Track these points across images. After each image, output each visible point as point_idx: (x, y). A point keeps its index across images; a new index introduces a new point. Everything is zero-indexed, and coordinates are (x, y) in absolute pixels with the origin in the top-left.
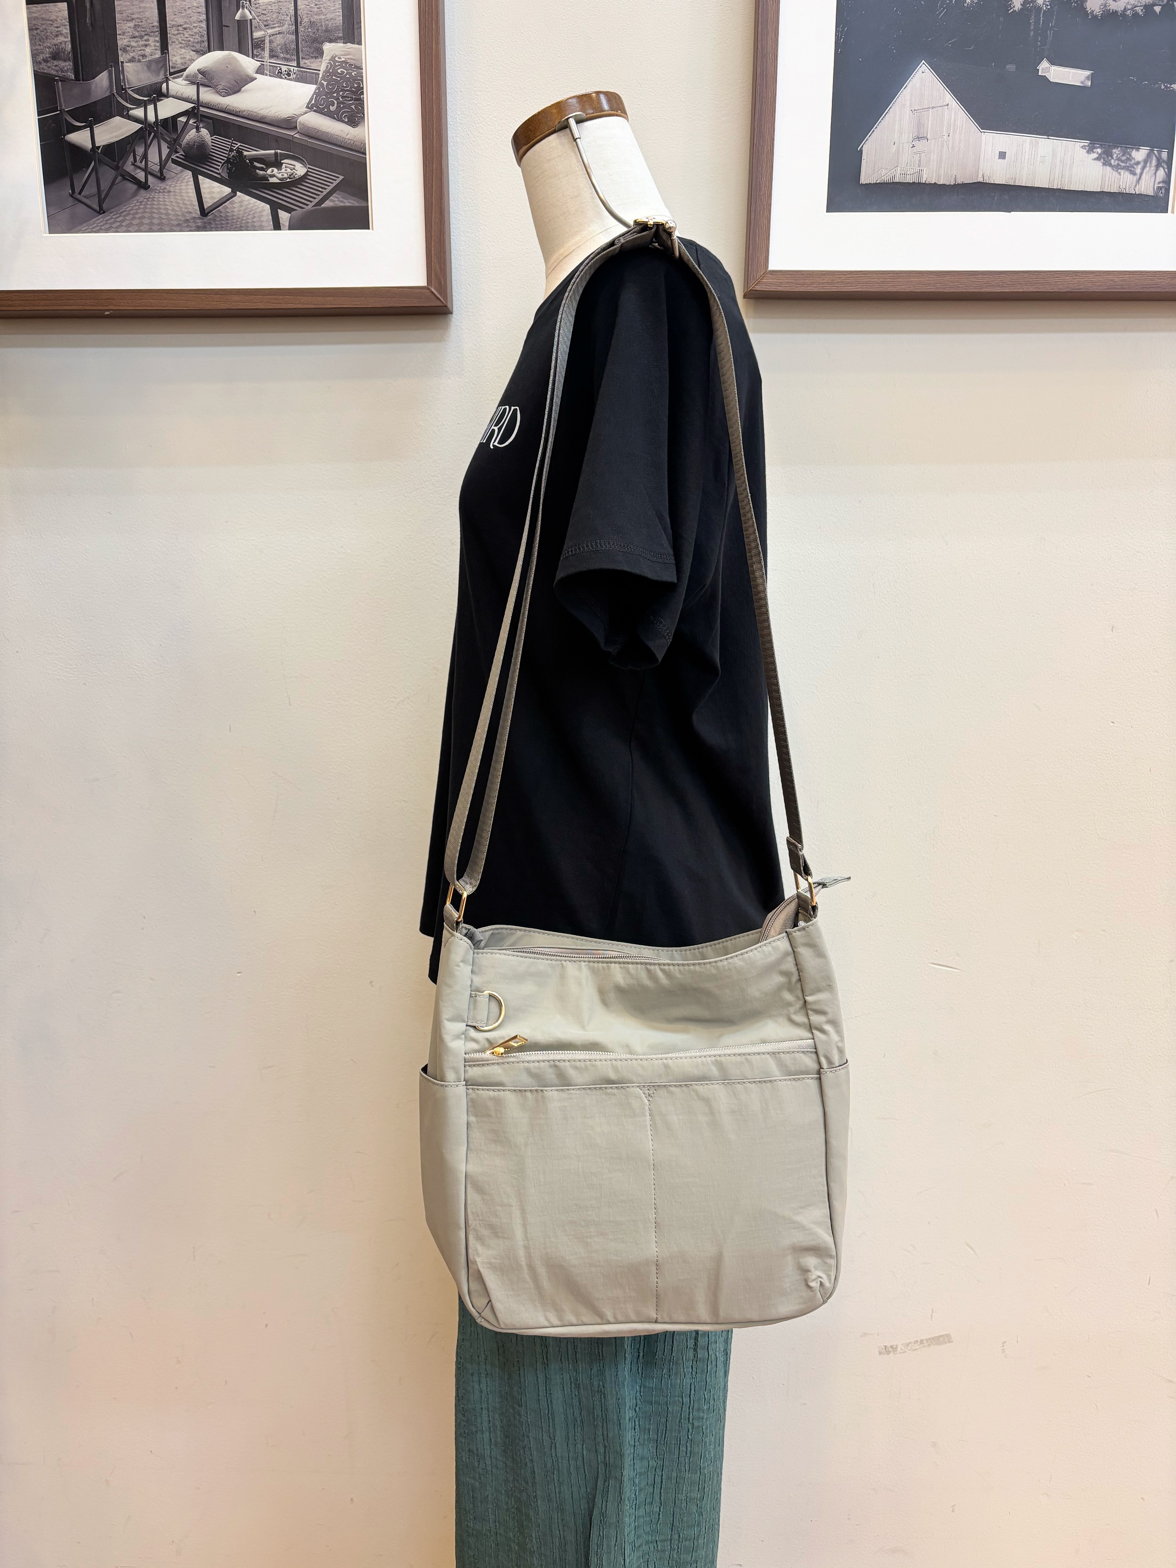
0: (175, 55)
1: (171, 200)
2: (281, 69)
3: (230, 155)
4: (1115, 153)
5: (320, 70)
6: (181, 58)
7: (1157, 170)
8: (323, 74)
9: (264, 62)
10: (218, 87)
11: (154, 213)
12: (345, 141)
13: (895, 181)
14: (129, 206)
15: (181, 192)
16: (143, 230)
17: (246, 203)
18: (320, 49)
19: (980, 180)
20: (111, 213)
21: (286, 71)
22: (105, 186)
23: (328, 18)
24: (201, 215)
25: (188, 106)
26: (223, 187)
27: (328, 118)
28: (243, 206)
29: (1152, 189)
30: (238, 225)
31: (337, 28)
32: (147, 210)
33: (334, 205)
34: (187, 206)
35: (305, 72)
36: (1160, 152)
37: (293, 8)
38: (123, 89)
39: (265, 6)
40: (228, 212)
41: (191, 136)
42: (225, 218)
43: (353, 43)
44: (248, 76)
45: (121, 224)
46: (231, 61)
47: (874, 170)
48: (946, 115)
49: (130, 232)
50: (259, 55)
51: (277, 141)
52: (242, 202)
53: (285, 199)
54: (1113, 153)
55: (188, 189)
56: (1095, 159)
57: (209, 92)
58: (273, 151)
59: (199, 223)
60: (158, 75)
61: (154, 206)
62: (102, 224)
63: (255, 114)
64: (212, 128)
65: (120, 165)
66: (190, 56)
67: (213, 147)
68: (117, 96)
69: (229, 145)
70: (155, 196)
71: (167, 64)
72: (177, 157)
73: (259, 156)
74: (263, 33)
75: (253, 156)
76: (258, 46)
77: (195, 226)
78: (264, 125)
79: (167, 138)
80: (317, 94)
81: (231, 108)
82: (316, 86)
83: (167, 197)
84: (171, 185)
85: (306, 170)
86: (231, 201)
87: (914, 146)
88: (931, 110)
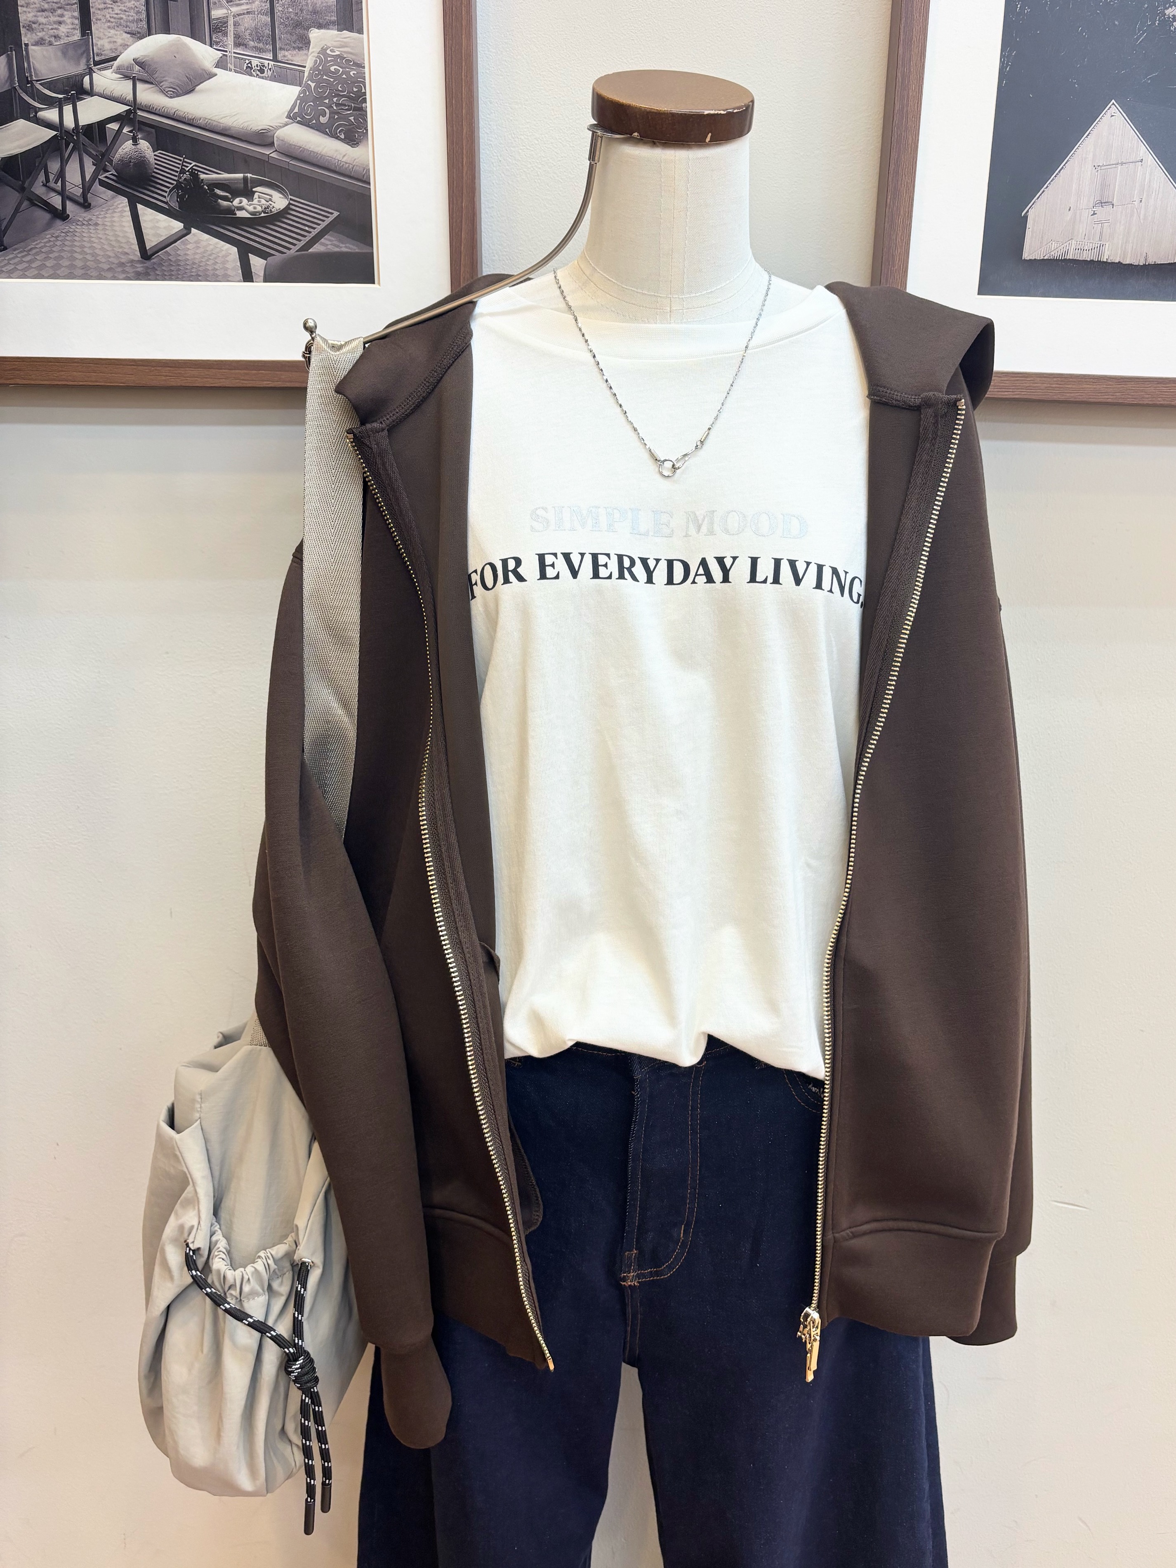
0: (104, 37)
1: (99, 236)
2: (250, 62)
3: (181, 178)
5: (305, 65)
6: (110, 42)
8: (310, 73)
9: (226, 51)
10: (163, 84)
11: (76, 252)
12: (342, 164)
13: (1068, 258)
14: (41, 242)
15: (112, 226)
16: (61, 275)
17: (204, 243)
18: (307, 38)
20: (15, 249)
21: (257, 65)
22: (6, 213)
24: (141, 257)
25: (122, 108)
26: (171, 221)
27: (317, 132)
28: (200, 247)
30: (193, 272)
31: (328, 9)
32: (66, 248)
33: (328, 250)
34: (122, 245)
35: (284, 68)
38: (28, 82)
40: (180, 255)
41: (126, 149)
42: (175, 262)
43: (350, 30)
44: (205, 70)
45: (29, 266)
46: (181, 48)
47: (1041, 243)
48: (1138, 174)
50: (219, 42)
51: (246, 161)
52: (199, 243)
53: (257, 239)
55: (123, 222)
57: (149, 90)
58: (241, 175)
59: (140, 268)
60: (78, 63)
61: (76, 243)
62: (3, 264)
63: (215, 123)
64: (154, 139)
65: (26, 185)
66: (122, 39)
67: (156, 166)
68: (20, 91)
69: (180, 164)
70: (77, 230)
71: (89, 50)
72: (106, 177)
73: (221, 180)
74: (225, 11)
75: (213, 180)
76: (218, 30)
77: (133, 272)
78: (228, 138)
79: (91, 150)
80: (302, 99)
81: (182, 114)
82: (300, 88)
83: (93, 231)
84: (99, 215)
85: (287, 202)
86: (183, 241)
87: (1094, 214)
88: (1119, 167)
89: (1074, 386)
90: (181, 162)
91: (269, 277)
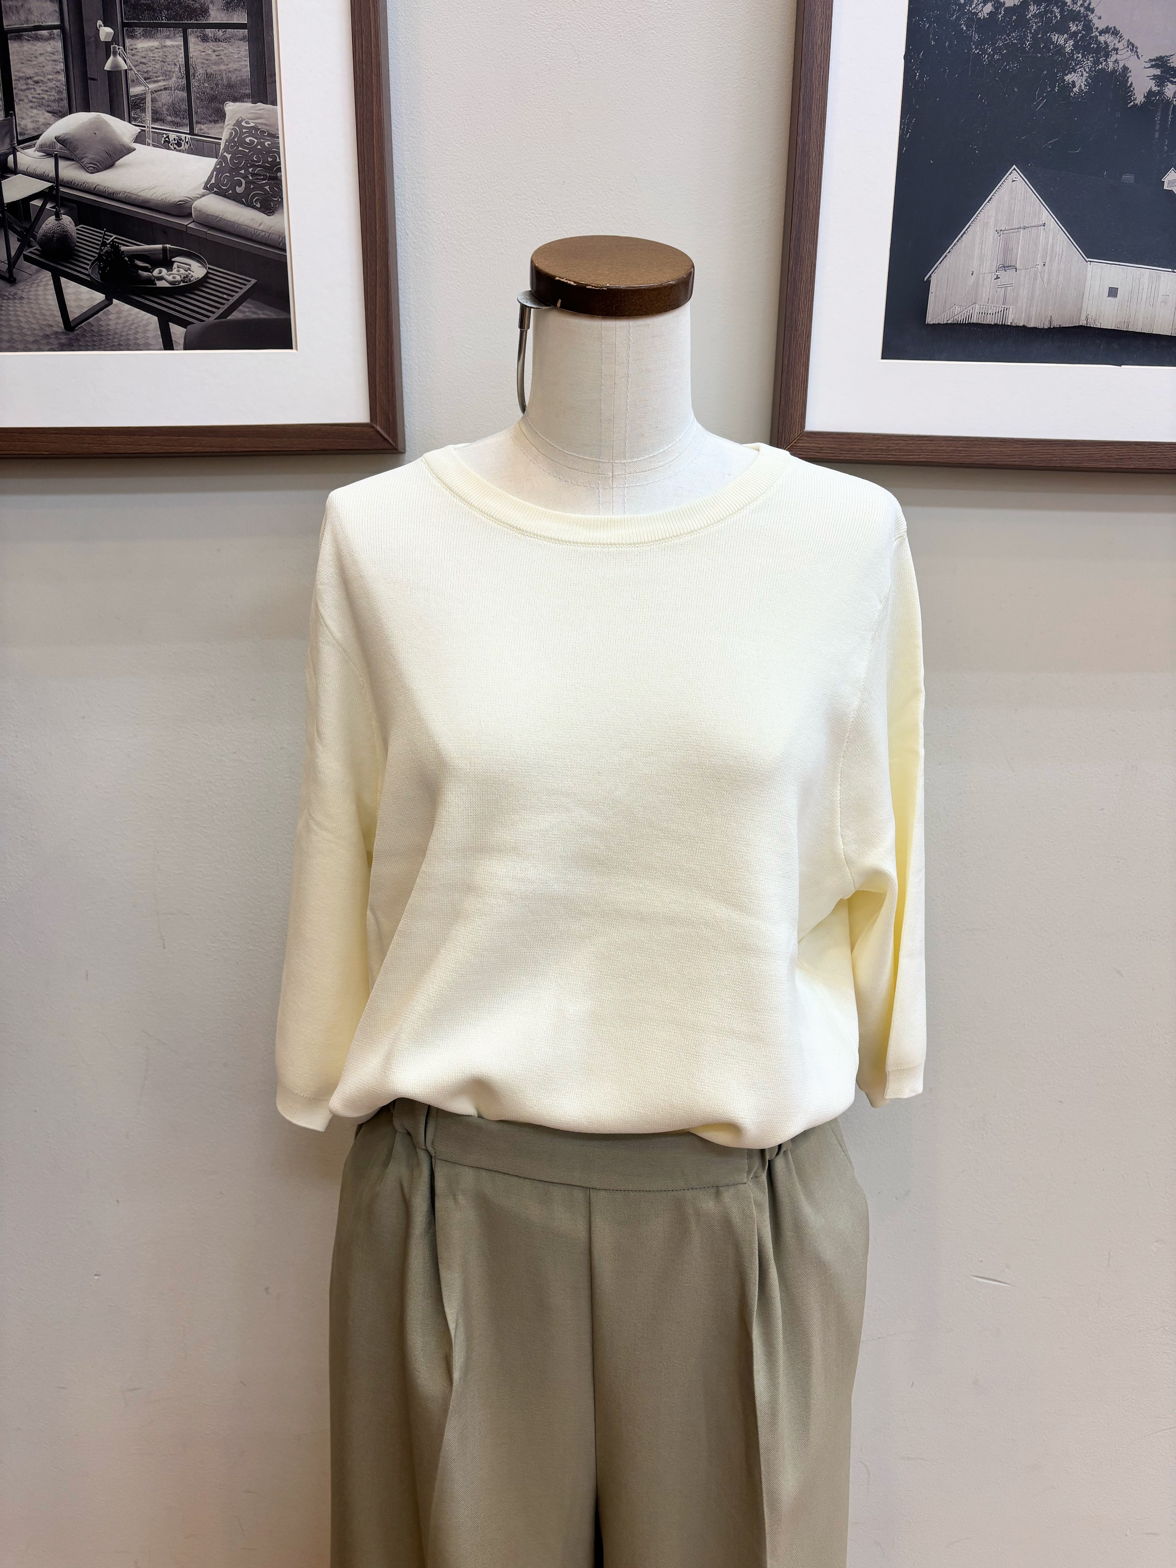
0: (25, 116)
1: (25, 309)
2: (168, 137)
3: (102, 250)
5: (221, 139)
6: (32, 122)
8: (225, 144)
9: (145, 126)
10: (83, 160)
11: (3, 326)
12: (258, 232)
13: (972, 322)
15: (37, 300)
17: (125, 313)
18: (221, 111)
19: (1083, 323)
21: (174, 139)
23: (230, 69)
24: (66, 328)
25: (44, 185)
26: (93, 293)
27: (234, 202)
28: (121, 318)
30: (115, 342)
31: (242, 82)
33: (245, 318)
34: (46, 317)
35: (200, 140)
37: (183, 55)
39: (145, 53)
40: (102, 326)
41: (50, 224)
42: (97, 332)
43: (265, 102)
44: (124, 146)
46: (99, 126)
47: (944, 307)
48: (1041, 238)
50: (138, 118)
51: (164, 232)
52: (120, 314)
53: (178, 308)
55: (45, 295)
57: (71, 167)
58: (159, 249)
59: (64, 339)
60: (2, 144)
61: (2, 318)
63: (134, 199)
64: (76, 214)
66: (44, 118)
67: (78, 240)
69: (100, 237)
70: (3, 305)
71: (13, 129)
72: (30, 252)
73: (141, 251)
74: (143, 88)
75: (133, 251)
76: (137, 107)
77: (57, 344)
78: (147, 211)
79: (16, 227)
80: (218, 170)
81: (102, 188)
82: (216, 160)
83: (19, 305)
84: (23, 289)
85: (206, 271)
86: (105, 311)
87: (998, 278)
88: (1022, 231)
89: (980, 449)
90: (102, 236)
91: (189, 345)
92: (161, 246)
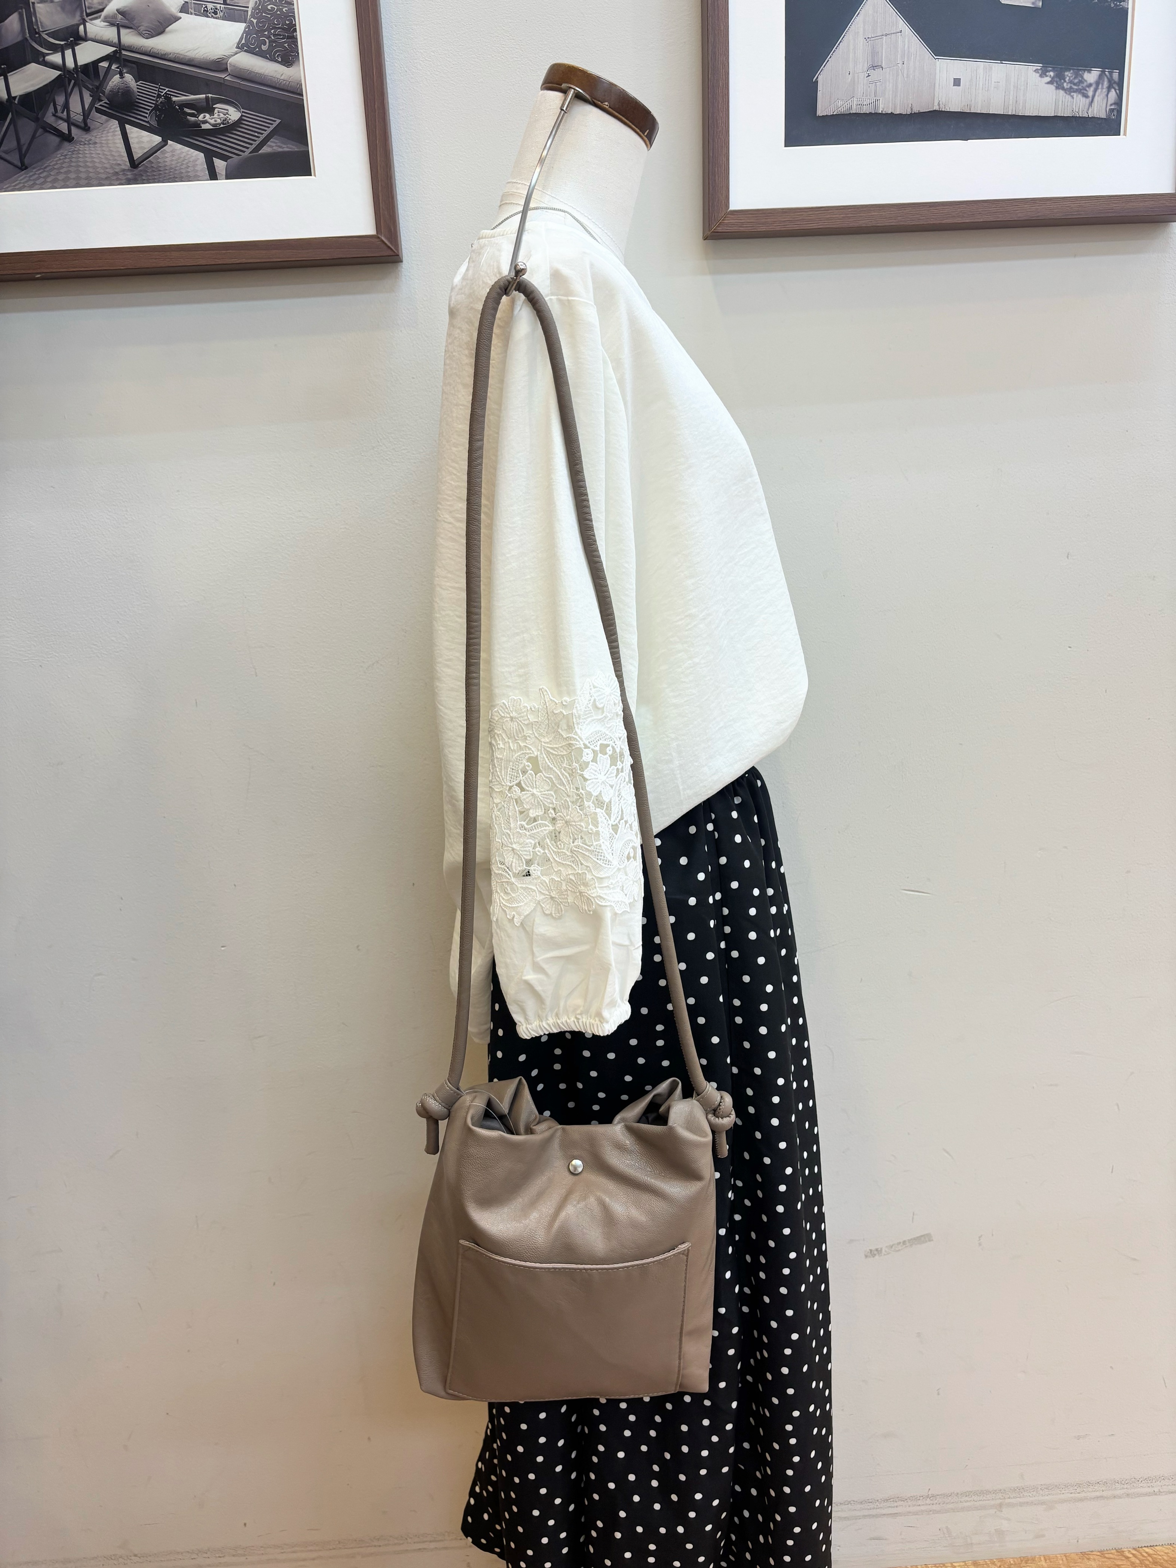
1: (97, 152)
2: (206, 7)
3: (158, 102)
4: (1068, 75)
5: (248, 8)
7: (1109, 91)
8: (252, 12)
10: (139, 28)
11: (81, 166)
12: (281, 82)
13: (852, 112)
14: (53, 161)
15: (107, 143)
16: (70, 185)
17: (178, 152)
19: (936, 108)
20: (34, 168)
21: (212, 9)
22: (25, 139)
24: (131, 167)
25: (110, 50)
26: (152, 136)
27: (260, 58)
28: (175, 155)
29: (1104, 111)
30: (171, 175)
32: (73, 164)
33: (273, 151)
34: (116, 158)
35: (233, 10)
36: (1111, 73)
38: (37, 33)
40: (160, 163)
41: (115, 82)
42: (157, 169)
44: (172, 16)
45: (45, 180)
47: (830, 102)
48: (900, 42)
49: (56, 188)
51: (207, 84)
52: (175, 152)
53: (219, 146)
54: (1066, 76)
55: (115, 140)
56: (1048, 83)
57: (130, 34)
59: (130, 175)
60: (74, 15)
61: (80, 160)
62: (25, 180)
63: (181, 57)
64: (136, 73)
65: (40, 116)
67: (138, 94)
68: (30, 41)
69: (156, 91)
70: (81, 149)
71: (82, 4)
72: (100, 105)
73: (189, 101)
75: (182, 101)
77: (125, 179)
78: (192, 67)
79: (89, 85)
80: (247, 33)
81: (156, 51)
82: (245, 24)
83: (93, 149)
84: (97, 135)
85: (241, 114)
86: (162, 151)
87: (869, 76)
88: (884, 37)
90: (157, 89)
91: (231, 175)
92: (204, 96)
